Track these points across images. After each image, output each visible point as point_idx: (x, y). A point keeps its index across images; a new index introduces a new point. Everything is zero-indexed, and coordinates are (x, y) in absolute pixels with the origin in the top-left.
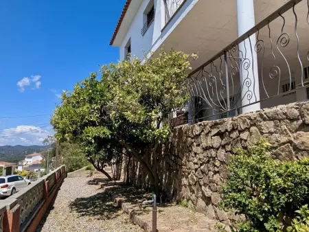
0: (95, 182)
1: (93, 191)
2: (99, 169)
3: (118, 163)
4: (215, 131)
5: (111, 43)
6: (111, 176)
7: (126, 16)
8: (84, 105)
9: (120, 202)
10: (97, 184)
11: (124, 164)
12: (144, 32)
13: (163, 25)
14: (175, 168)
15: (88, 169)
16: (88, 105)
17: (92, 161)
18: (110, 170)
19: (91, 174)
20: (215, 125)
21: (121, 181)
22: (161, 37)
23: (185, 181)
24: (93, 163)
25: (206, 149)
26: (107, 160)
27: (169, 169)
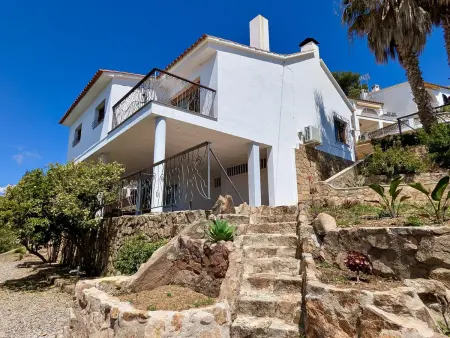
0: (27, 265)
1: (25, 273)
2: (32, 251)
3: (56, 245)
4: (129, 223)
5: (61, 122)
6: (47, 258)
7: (79, 104)
8: (28, 199)
9: (54, 279)
10: (29, 267)
11: (62, 246)
12: (95, 126)
13: (110, 129)
14: (105, 248)
15: (17, 252)
16: (32, 200)
17: (24, 243)
18: (46, 252)
19: (21, 258)
20: (130, 220)
21: (57, 263)
22: (108, 137)
23: (110, 259)
24: (26, 245)
25: (125, 235)
26: (43, 242)
27: (101, 249)
